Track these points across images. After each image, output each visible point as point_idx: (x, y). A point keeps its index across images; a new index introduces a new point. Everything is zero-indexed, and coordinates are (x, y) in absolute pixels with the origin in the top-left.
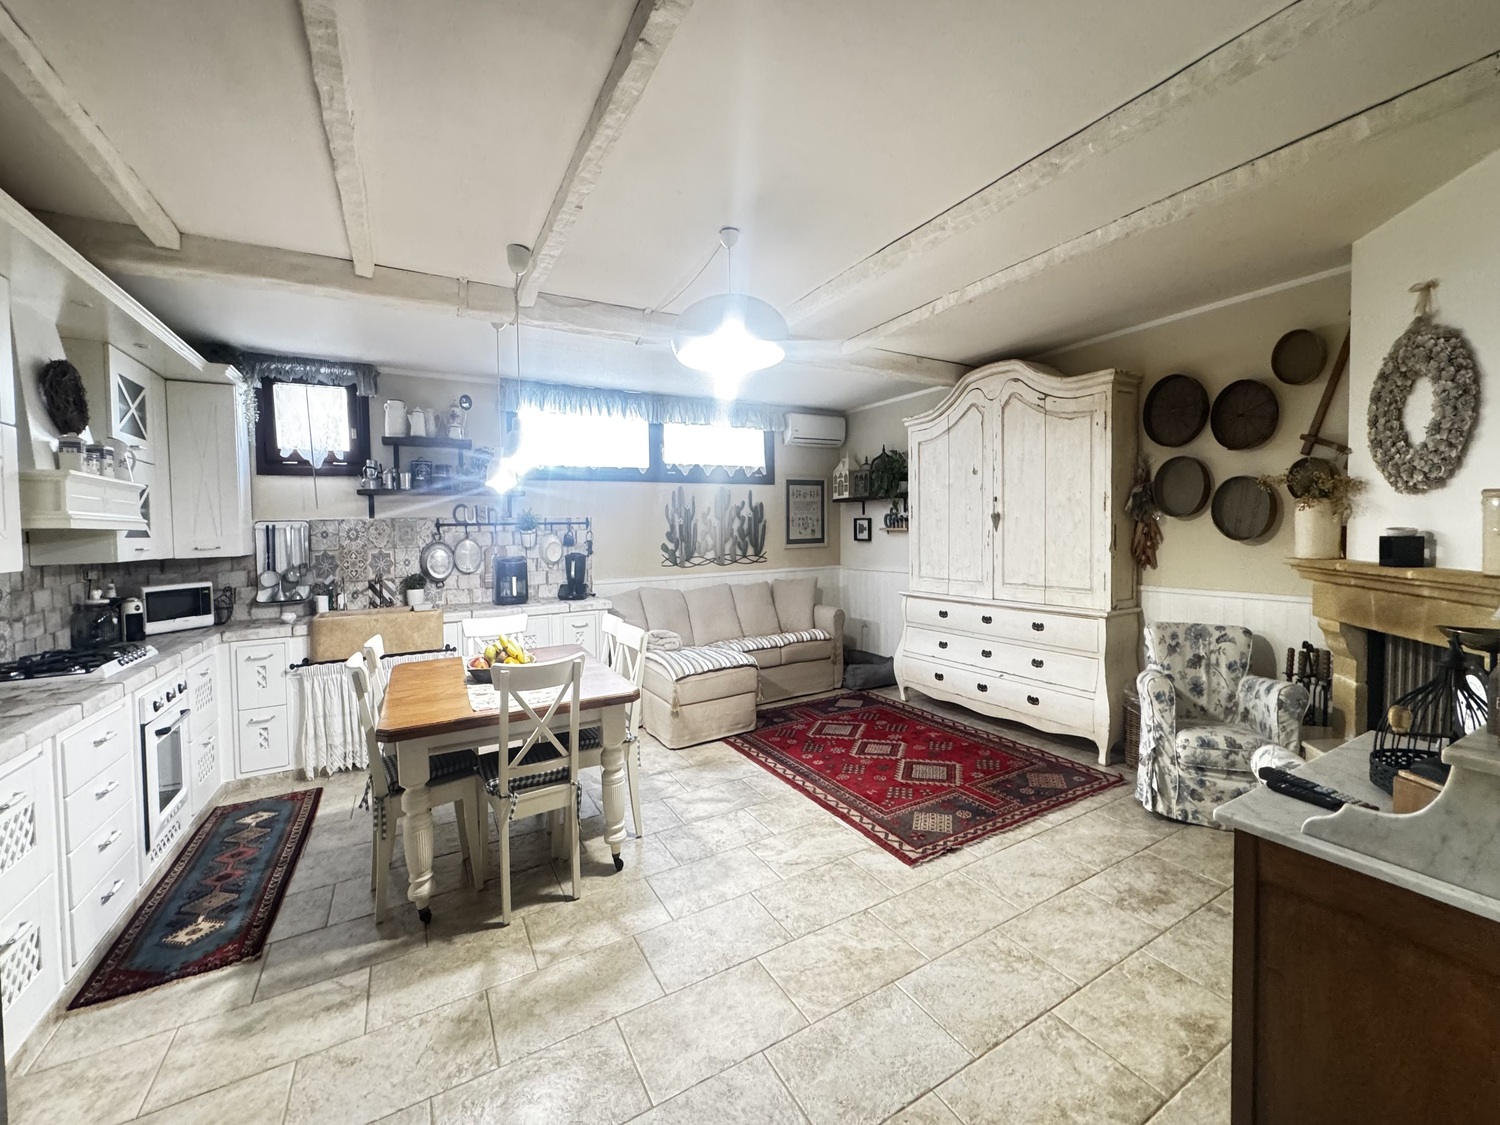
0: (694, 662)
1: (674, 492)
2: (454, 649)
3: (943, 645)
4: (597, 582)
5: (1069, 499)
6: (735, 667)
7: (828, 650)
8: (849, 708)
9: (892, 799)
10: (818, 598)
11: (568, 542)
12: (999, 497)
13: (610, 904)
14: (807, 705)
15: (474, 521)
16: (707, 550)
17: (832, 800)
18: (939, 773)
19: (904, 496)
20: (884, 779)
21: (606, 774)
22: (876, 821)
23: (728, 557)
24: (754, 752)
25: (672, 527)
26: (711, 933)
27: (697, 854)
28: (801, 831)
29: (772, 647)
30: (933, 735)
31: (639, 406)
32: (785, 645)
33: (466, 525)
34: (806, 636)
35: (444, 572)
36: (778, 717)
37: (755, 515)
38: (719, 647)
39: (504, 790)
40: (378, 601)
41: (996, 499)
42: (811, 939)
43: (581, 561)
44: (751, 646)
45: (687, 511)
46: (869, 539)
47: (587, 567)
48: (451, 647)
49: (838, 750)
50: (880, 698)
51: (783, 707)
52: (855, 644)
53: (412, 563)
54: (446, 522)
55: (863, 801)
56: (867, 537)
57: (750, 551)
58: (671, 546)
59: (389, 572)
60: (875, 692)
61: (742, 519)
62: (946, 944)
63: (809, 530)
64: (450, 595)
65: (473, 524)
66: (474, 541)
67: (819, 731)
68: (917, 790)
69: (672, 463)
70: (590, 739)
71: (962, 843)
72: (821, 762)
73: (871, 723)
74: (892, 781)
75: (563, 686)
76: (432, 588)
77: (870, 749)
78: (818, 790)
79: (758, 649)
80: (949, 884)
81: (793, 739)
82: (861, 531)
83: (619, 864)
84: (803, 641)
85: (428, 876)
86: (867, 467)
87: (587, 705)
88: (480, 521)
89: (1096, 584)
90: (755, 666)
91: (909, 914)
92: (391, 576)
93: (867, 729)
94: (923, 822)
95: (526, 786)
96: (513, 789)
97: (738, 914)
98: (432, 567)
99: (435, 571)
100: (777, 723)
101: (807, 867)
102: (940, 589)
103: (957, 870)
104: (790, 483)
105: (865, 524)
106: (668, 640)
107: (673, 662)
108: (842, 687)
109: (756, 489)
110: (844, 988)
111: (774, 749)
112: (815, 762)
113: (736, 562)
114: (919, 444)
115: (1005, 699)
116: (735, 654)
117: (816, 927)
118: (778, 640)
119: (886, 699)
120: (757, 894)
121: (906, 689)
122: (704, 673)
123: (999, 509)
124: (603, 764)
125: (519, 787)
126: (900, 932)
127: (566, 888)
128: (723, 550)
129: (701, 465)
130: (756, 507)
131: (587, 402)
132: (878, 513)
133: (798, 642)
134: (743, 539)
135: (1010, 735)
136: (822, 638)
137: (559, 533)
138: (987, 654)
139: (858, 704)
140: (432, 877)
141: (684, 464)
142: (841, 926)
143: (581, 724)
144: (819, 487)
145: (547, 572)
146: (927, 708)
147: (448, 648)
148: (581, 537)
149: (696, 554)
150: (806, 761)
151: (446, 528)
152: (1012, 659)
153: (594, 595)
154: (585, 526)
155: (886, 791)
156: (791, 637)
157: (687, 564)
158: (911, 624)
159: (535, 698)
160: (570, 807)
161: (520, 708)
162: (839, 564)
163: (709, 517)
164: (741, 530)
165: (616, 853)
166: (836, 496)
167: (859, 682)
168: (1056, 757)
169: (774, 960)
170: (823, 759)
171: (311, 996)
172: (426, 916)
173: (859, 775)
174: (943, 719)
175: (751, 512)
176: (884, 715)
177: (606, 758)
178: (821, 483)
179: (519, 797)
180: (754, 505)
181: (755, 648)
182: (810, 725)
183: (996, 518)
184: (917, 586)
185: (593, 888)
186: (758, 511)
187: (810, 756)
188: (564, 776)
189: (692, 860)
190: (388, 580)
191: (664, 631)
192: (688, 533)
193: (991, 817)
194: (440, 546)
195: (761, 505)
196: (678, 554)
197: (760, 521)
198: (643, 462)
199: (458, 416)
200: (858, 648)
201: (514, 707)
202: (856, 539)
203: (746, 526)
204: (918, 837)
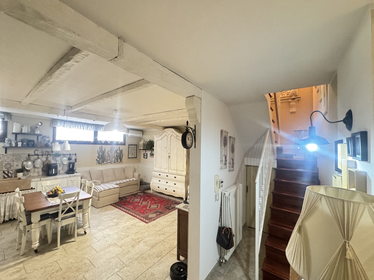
0: (104, 188)
1: (100, 147)
2: (34, 189)
3: (160, 181)
4: (77, 168)
5: (180, 155)
6: (114, 188)
7: (136, 183)
8: (140, 195)
9: (146, 212)
10: (135, 171)
11: (69, 159)
12: (170, 153)
13: (84, 241)
14: (131, 195)
15: (41, 154)
16: (108, 160)
17: (134, 214)
18: (156, 206)
19: (153, 150)
20: (145, 209)
21: (83, 215)
22: (142, 217)
23: (113, 162)
24: (118, 206)
25: (99, 155)
26: (107, 241)
27: (104, 228)
28: (127, 221)
29: (123, 183)
30: (156, 199)
31: (92, 127)
32: (126, 182)
33: (38, 155)
34: (131, 180)
35: (30, 168)
36: (124, 198)
37: (120, 152)
38: (110, 183)
39: (60, 220)
40: (6, 176)
41: (169, 153)
42: (127, 238)
43: (73, 164)
44: (118, 182)
45: (103, 151)
46: (147, 158)
47: (75, 165)
48: (33, 188)
49: (136, 204)
50: (147, 192)
51: (125, 196)
52: (143, 180)
53: (19, 165)
54: (31, 154)
55: (140, 214)
56: (146, 157)
57: (119, 160)
58: (98, 160)
59: (11, 168)
60: (146, 191)
61: (117, 153)
62: (150, 235)
63: (133, 155)
64: (31, 174)
65: (41, 155)
66: (41, 159)
67: (133, 201)
68: (150, 210)
69: (100, 140)
70: (80, 207)
71: (157, 218)
72: (132, 207)
73: (144, 198)
74: (146, 209)
75: (75, 197)
76: (26, 172)
77: (143, 203)
78: (131, 213)
79: (120, 183)
80: (153, 225)
81: (127, 203)
82: (145, 156)
83: (85, 233)
84: (131, 181)
85: (38, 241)
86: (147, 143)
87: (80, 200)
88: (43, 154)
89: (184, 170)
90: (119, 188)
91: (145, 231)
92: (12, 169)
93: (143, 199)
94: (150, 216)
95: (64, 219)
96: (62, 220)
97: (112, 237)
98: (26, 167)
99: (27, 168)
100: (123, 200)
101: (127, 227)
102: (159, 170)
103: (155, 223)
104: (129, 145)
105: (146, 154)
106: (97, 183)
107: (99, 188)
108: (139, 190)
109: (121, 146)
110: (132, 244)
111: (122, 205)
112: (131, 207)
113: (115, 163)
114: (156, 140)
115: (170, 191)
116: (114, 185)
117: (128, 236)
118: (125, 181)
119: (148, 192)
120: (116, 233)
121: (153, 190)
122: (106, 190)
123: (170, 155)
124: (83, 212)
125: (63, 219)
126: (143, 234)
127: (73, 240)
128: (112, 160)
129: (107, 141)
130: (121, 150)
131: (77, 125)
132: (149, 153)
133: (129, 181)
134: (117, 158)
135: (170, 198)
136: (135, 180)
137: (67, 157)
138: (167, 182)
139: (142, 194)
140: (39, 242)
141: (103, 140)
142: (132, 235)
143: (79, 204)
144: (136, 146)
145: (63, 167)
146: (157, 194)
147: (32, 188)
148: (73, 158)
149: (105, 161)
150: (129, 207)
151: (31, 156)
152: (171, 183)
153: (77, 172)
154: (75, 155)
155: (145, 211)
156: (128, 180)
157: (102, 164)
158: (154, 177)
159: (68, 200)
160: (75, 222)
161: (65, 202)
162: (140, 163)
163: (109, 153)
164: (117, 156)
165: (85, 231)
166: (140, 148)
167: (143, 189)
168: (177, 201)
169: (119, 243)
170: (133, 206)
171: (7, 271)
172: (36, 251)
173: (140, 209)
174: (159, 196)
175: (119, 151)
176: (147, 196)
177: (84, 211)
178: (137, 145)
179: (63, 221)
180: (120, 150)
181: (119, 183)
182: (131, 200)
183: (169, 157)
184: (155, 169)
185: (79, 238)
186: (121, 152)
187: (130, 206)
188: (74, 216)
189: (103, 230)
190: (10, 170)
191: (96, 181)
192: (103, 157)
193: (162, 213)
194: (29, 161)
195: (122, 150)
196: (100, 161)
197: (122, 154)
198: (92, 140)
199: (38, 128)
200: (144, 181)
201: (63, 202)
202: (144, 158)
203: (118, 155)
204: (149, 218)
